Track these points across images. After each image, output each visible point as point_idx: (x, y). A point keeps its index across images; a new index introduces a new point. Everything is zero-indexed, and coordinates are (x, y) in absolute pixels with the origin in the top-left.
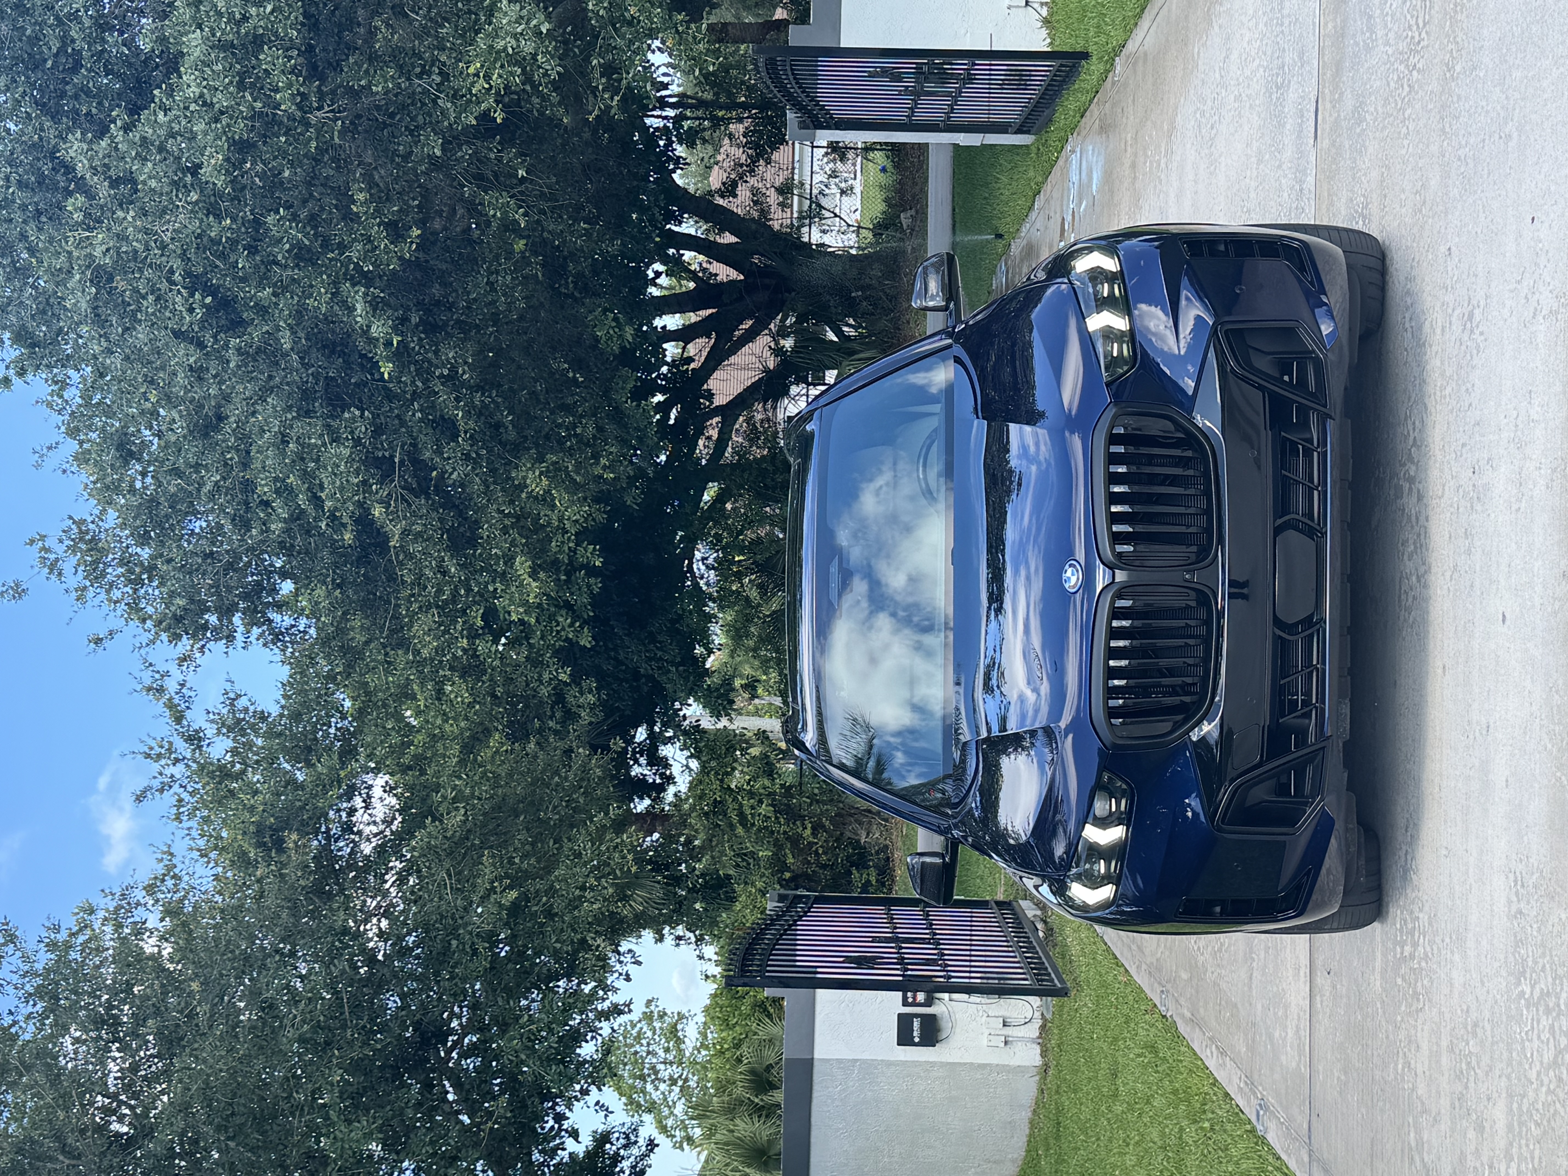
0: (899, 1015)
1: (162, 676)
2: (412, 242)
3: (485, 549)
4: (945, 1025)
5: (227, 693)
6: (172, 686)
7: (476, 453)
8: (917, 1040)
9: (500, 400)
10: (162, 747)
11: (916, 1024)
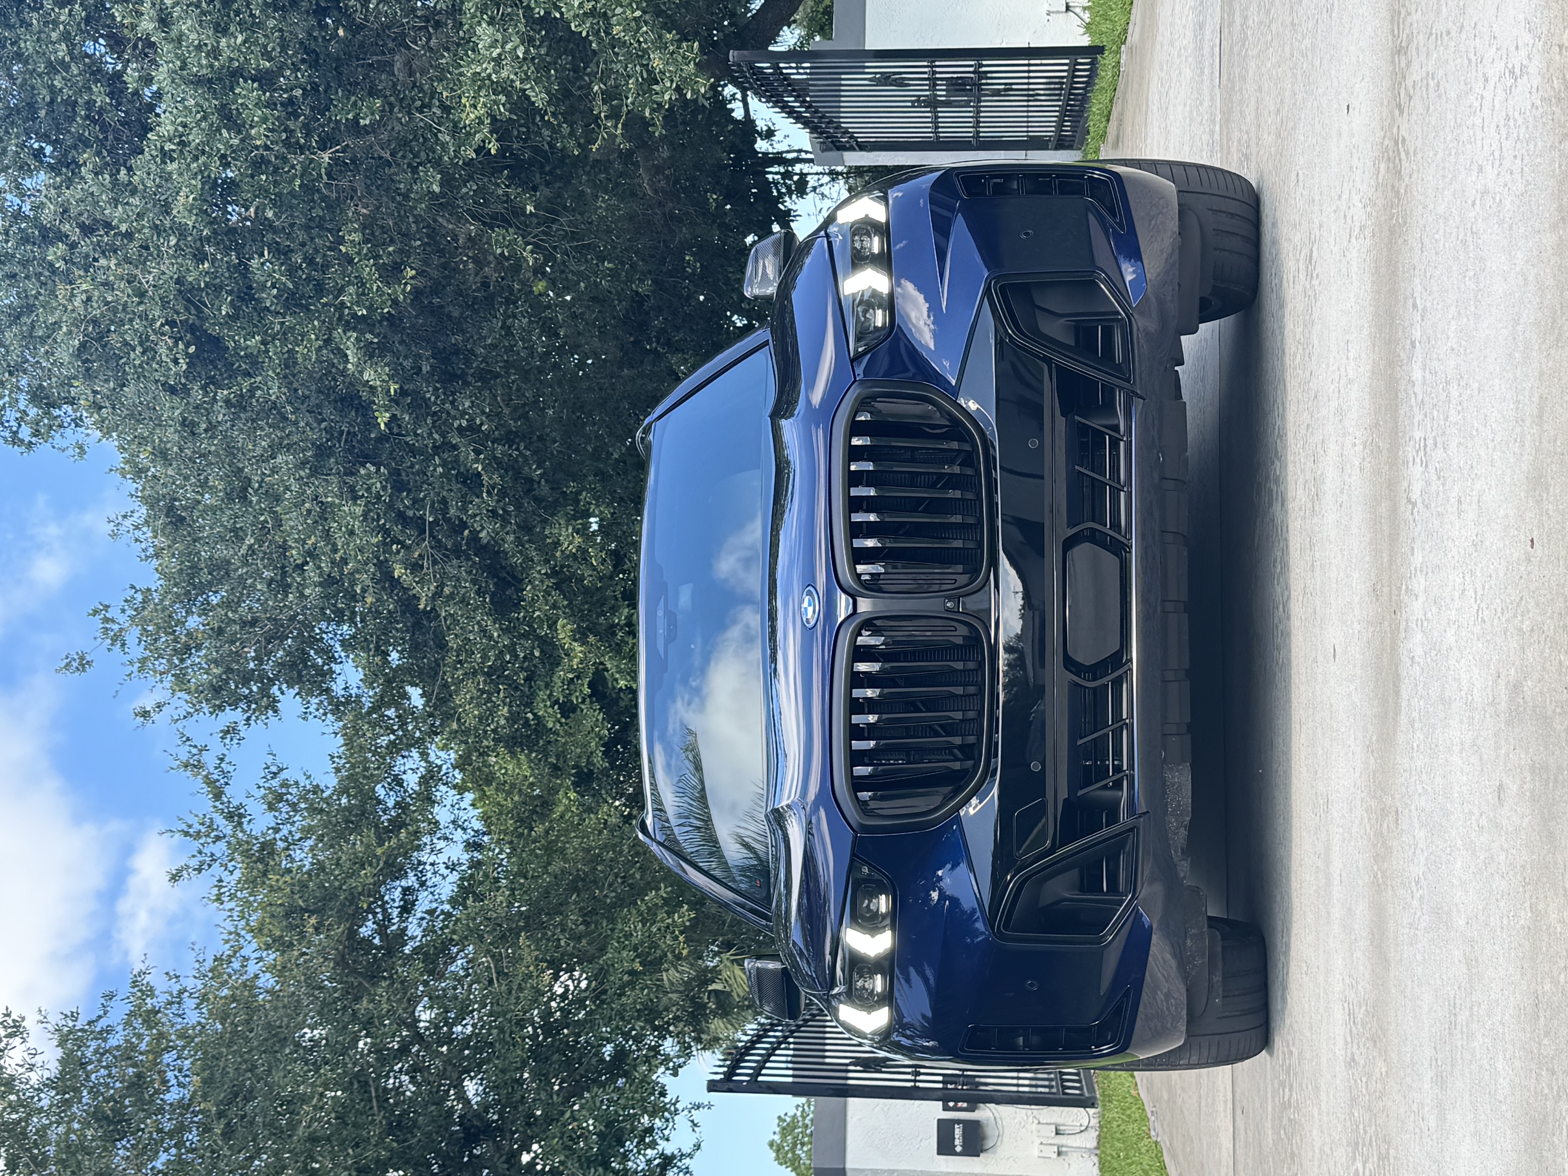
0: (939, 1120)
1: (201, 751)
2: (406, 284)
3: (527, 611)
4: (990, 1132)
5: (268, 768)
6: (210, 760)
7: (503, 509)
8: (959, 1149)
9: (528, 453)
10: (203, 824)
11: (958, 1131)
